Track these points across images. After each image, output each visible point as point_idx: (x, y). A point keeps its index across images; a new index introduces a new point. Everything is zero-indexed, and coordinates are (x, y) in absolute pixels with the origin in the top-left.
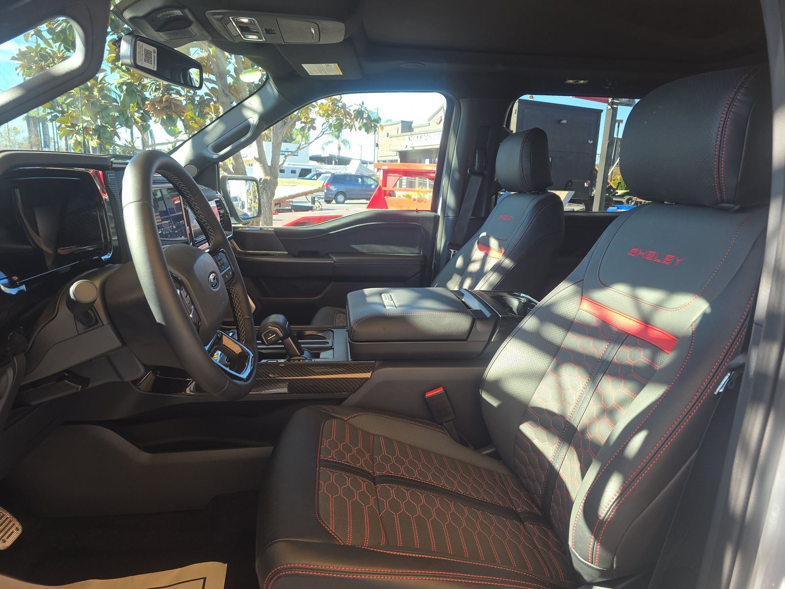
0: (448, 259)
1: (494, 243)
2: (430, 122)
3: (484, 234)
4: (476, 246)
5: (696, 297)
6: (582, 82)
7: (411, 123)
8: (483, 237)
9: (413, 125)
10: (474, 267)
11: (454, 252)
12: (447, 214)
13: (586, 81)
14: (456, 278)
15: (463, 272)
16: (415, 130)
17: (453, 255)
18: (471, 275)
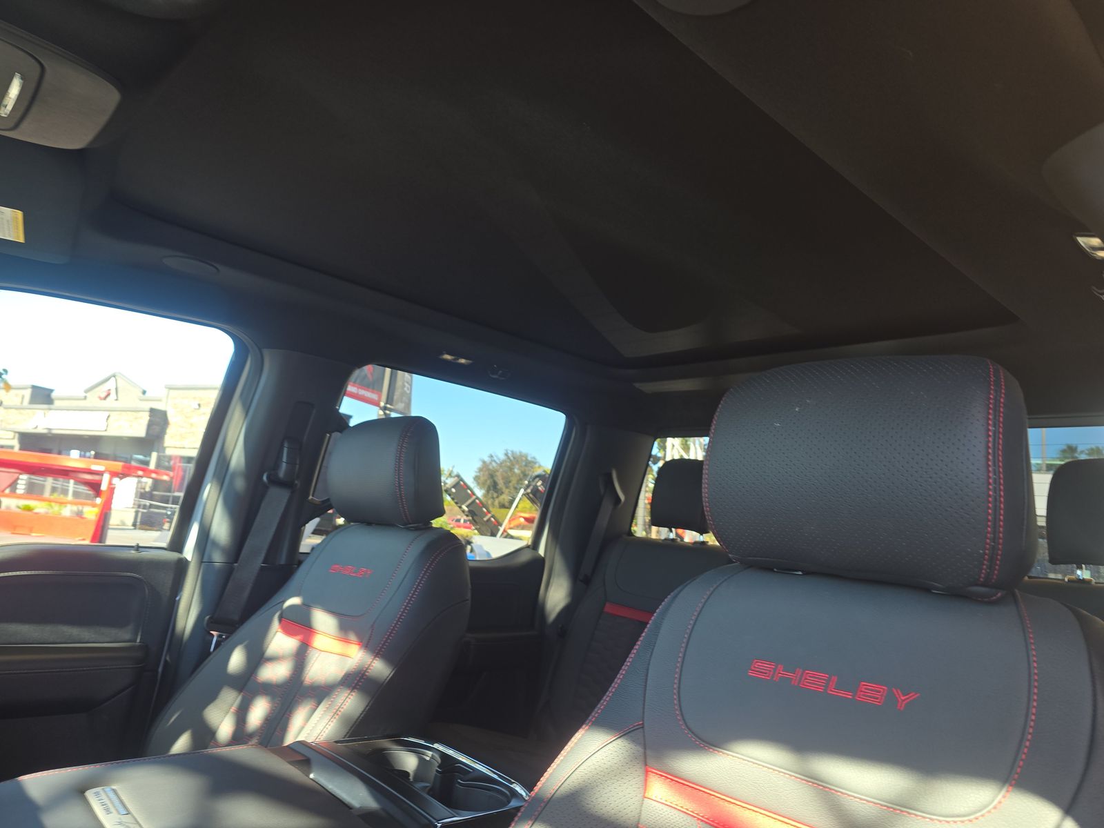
0: (205, 654)
1: (323, 621)
2: (88, 395)
3: (295, 601)
4: (276, 624)
5: (1008, 791)
6: (463, 361)
7: (52, 391)
8: (292, 607)
9: (54, 395)
10: (274, 672)
11: (219, 636)
12: (210, 557)
13: (468, 361)
14: (229, 699)
15: (247, 685)
16: (57, 403)
17: (218, 645)
18: (267, 689)
